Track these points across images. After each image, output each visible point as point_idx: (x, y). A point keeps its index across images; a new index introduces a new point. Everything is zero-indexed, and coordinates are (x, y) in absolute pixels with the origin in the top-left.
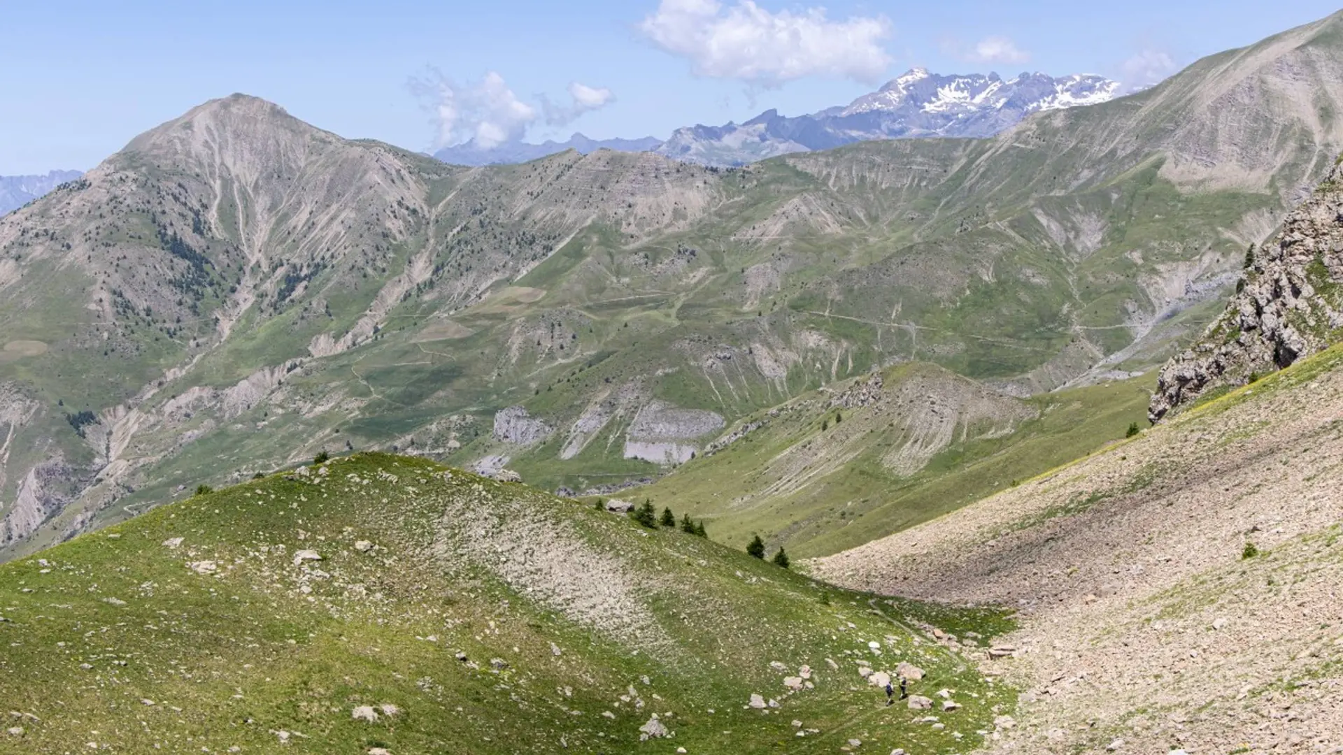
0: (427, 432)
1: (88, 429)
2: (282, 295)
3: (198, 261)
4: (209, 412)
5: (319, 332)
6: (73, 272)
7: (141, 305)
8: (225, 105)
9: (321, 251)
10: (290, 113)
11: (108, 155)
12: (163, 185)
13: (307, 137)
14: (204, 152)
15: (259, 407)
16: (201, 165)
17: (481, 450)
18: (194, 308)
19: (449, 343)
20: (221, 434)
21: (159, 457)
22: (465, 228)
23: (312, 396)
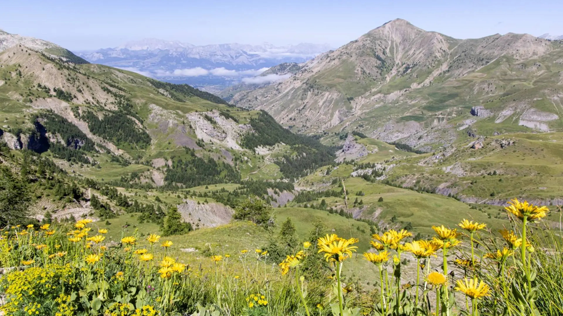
0: (446, 111)
1: (352, 102)
2: (404, 72)
3: (383, 62)
4: (382, 101)
5: (414, 82)
6: (352, 63)
7: (368, 72)
8: (394, 21)
9: (416, 61)
10: (411, 23)
11: (363, 34)
12: (376, 42)
13: (416, 30)
14: (387, 34)
15: (396, 100)
16: (386, 37)
17: (466, 118)
18: (381, 74)
19: (454, 87)
20: (385, 106)
21: (368, 110)
22: (460, 56)
23: (411, 98)
